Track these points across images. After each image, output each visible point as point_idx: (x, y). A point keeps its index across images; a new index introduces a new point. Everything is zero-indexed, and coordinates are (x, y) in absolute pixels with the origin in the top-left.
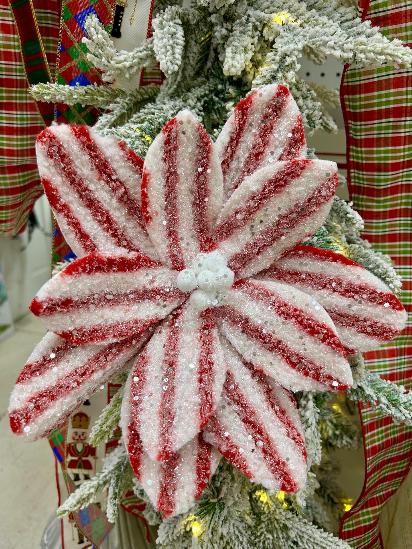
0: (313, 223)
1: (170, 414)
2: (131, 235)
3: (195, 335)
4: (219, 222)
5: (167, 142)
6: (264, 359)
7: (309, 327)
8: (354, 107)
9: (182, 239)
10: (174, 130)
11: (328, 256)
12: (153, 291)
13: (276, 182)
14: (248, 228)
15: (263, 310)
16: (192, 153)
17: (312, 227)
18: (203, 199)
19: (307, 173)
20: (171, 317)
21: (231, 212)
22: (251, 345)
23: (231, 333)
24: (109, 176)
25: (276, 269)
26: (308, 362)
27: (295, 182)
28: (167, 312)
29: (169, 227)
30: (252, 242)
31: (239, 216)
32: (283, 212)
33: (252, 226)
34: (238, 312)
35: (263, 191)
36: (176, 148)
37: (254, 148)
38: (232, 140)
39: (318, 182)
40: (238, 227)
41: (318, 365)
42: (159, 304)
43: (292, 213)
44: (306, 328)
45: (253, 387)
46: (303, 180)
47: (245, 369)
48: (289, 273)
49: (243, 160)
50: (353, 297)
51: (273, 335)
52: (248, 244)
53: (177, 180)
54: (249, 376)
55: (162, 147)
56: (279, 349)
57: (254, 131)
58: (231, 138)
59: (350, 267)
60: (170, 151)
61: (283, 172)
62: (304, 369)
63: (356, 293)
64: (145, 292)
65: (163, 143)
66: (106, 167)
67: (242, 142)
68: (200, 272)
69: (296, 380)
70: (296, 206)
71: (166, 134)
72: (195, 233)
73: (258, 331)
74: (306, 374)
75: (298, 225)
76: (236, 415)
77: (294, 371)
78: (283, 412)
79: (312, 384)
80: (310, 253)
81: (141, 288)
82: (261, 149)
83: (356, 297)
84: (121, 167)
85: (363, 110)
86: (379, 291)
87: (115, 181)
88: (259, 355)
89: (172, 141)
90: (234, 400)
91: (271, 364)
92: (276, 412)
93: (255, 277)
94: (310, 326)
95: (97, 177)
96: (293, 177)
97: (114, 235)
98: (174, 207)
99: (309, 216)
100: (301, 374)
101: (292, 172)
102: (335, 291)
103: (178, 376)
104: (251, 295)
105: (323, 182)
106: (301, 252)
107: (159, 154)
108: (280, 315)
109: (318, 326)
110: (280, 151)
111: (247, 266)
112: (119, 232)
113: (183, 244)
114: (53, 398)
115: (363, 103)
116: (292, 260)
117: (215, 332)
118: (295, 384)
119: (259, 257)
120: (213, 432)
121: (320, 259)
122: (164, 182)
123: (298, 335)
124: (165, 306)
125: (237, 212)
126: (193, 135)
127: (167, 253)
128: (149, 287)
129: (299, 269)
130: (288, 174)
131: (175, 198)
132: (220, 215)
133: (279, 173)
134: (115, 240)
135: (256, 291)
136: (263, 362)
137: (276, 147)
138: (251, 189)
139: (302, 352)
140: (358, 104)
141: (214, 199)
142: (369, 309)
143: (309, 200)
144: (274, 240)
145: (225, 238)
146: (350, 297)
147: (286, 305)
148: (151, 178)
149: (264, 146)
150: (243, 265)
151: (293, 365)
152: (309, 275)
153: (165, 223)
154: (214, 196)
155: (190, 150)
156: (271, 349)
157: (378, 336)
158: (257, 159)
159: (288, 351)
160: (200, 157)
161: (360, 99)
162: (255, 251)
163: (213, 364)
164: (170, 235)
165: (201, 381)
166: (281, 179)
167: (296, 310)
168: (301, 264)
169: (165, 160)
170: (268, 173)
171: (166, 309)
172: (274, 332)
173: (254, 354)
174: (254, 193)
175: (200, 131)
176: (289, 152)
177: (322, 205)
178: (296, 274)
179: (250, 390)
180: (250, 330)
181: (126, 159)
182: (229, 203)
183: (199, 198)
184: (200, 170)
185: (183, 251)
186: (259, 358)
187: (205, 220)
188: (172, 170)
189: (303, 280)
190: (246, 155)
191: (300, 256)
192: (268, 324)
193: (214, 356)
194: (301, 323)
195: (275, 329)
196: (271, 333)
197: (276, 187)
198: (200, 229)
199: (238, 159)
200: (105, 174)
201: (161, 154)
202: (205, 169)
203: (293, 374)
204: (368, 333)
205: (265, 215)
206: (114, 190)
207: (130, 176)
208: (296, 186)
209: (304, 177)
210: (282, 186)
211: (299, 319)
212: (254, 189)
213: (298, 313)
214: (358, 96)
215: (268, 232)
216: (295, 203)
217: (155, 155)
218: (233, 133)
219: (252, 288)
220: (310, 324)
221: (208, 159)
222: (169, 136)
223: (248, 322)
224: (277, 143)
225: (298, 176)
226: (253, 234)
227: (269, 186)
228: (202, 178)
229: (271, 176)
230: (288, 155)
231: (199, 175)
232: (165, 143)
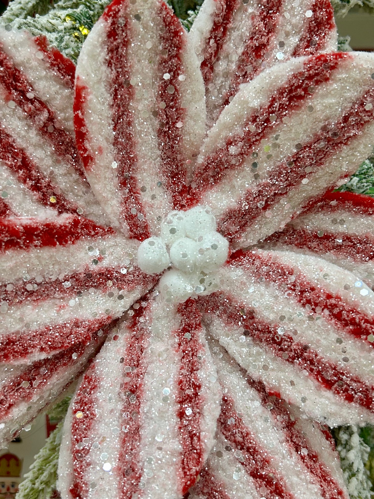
0: (353, 155)
1: (133, 470)
2: (63, 186)
3: (171, 342)
4: (201, 160)
5: (112, 34)
6: (281, 375)
7: (352, 324)
9: (143, 189)
10: (120, 14)
12: (101, 274)
13: (290, 91)
14: (247, 168)
15: (276, 297)
16: (154, 50)
17: (351, 162)
18: (174, 123)
19: (341, 75)
20: (131, 313)
21: (221, 144)
22: (259, 354)
23: (227, 336)
24: (23, 93)
25: (294, 231)
26: (352, 380)
27: (321, 90)
28: (124, 307)
29: (121, 171)
30: (255, 190)
31: (233, 150)
32: (304, 139)
33: (255, 165)
34: (236, 302)
35: (270, 107)
36: (126, 43)
37: (252, 38)
38: (216, 26)
39: (359, 89)
40: (232, 167)
41: (368, 384)
42: (111, 295)
43: (318, 140)
44: (346, 325)
45: (266, 420)
46: (335, 86)
47: (252, 392)
48: (316, 237)
49: (235, 58)
51: (294, 337)
52: (249, 193)
53: (131, 95)
54: (258, 403)
55: (104, 42)
56: (305, 360)
57: (250, 10)
58: (215, 24)
60: (117, 48)
61: (301, 74)
62: (346, 390)
64: (89, 276)
65: (105, 35)
66: (17, 79)
67: (233, 29)
68: (173, 242)
69: (333, 408)
70: (324, 128)
71: (110, 21)
72: (164, 179)
73: (270, 332)
74: (350, 398)
75: (328, 159)
76: (240, 465)
77: (329, 394)
78: (313, 457)
79: (359, 414)
80: (348, 204)
81: (81, 270)
82: (264, 40)
84: (40, 78)
87: (32, 102)
88: (273, 370)
89: (119, 32)
90: (235, 441)
91: (292, 383)
92: (303, 458)
93: (261, 245)
94: (353, 322)
95: (3, 97)
96: (317, 82)
97: (36, 188)
98: (129, 138)
99: (346, 144)
100: (340, 399)
101: (317, 74)
103: (144, 408)
104: (258, 274)
105: (367, 88)
106: (334, 203)
107: (99, 55)
108: (304, 305)
109: (367, 321)
110: (294, 40)
111: (248, 229)
112: (44, 183)
113: (145, 198)
116: (321, 216)
117: (201, 335)
119: (268, 213)
120: (204, 494)
121: (365, 212)
122: (110, 99)
123: (334, 336)
124: (121, 297)
125: (229, 143)
126: (153, 20)
127: (121, 213)
128: (94, 268)
129: (332, 229)
130: (310, 78)
131: (129, 124)
132: (203, 149)
133: (295, 76)
134: (36, 195)
135: (265, 268)
136: (279, 380)
137: (287, 34)
138: (251, 105)
139: (342, 364)
141: (192, 123)
143: (346, 119)
144: (290, 185)
145: (212, 186)
147: (313, 289)
148: (88, 94)
149: (268, 33)
150: (243, 227)
151: (328, 384)
152: (347, 238)
153: (115, 165)
154: (191, 118)
155: (149, 45)
156: (291, 360)
158: (258, 56)
159: (319, 362)
160: (166, 56)
162: (262, 203)
163: (199, 387)
164: (124, 184)
165: (181, 415)
166: (299, 87)
167: (329, 296)
168: (334, 221)
169: (109, 64)
170: (277, 77)
171: (122, 302)
172: (295, 333)
173: (265, 368)
174: (257, 111)
175: (164, 13)
176: (308, 42)
177: (366, 127)
178: (327, 237)
179: (260, 424)
180: (257, 329)
181: (48, 65)
182: (215, 128)
183: (167, 123)
184: (167, 76)
185: (147, 209)
186: (273, 375)
187: (179, 157)
188: (122, 79)
189: (339, 248)
190: (241, 50)
191: (333, 209)
192: (286, 321)
193: (201, 374)
194: (338, 316)
195: (297, 328)
196: (291, 334)
197: (290, 99)
198: (172, 172)
199: (227, 56)
200: (16, 90)
201: (103, 55)
202: (175, 75)
203: (329, 399)
205: (276, 146)
206: (31, 115)
207: (57, 93)
208: (324, 96)
209: (335, 81)
210: (301, 97)
211: (336, 311)
212: (255, 103)
213: (333, 301)
215: (280, 173)
216: (322, 124)
217: (92, 56)
218: (217, 15)
219: (257, 263)
220: (354, 319)
221: (179, 59)
222: (113, 23)
223: (253, 318)
224: (289, 28)
225: (327, 79)
226: (256, 177)
227: (280, 99)
228: (170, 91)
229: (282, 82)
230: (308, 47)
231: (166, 86)
232: (109, 36)
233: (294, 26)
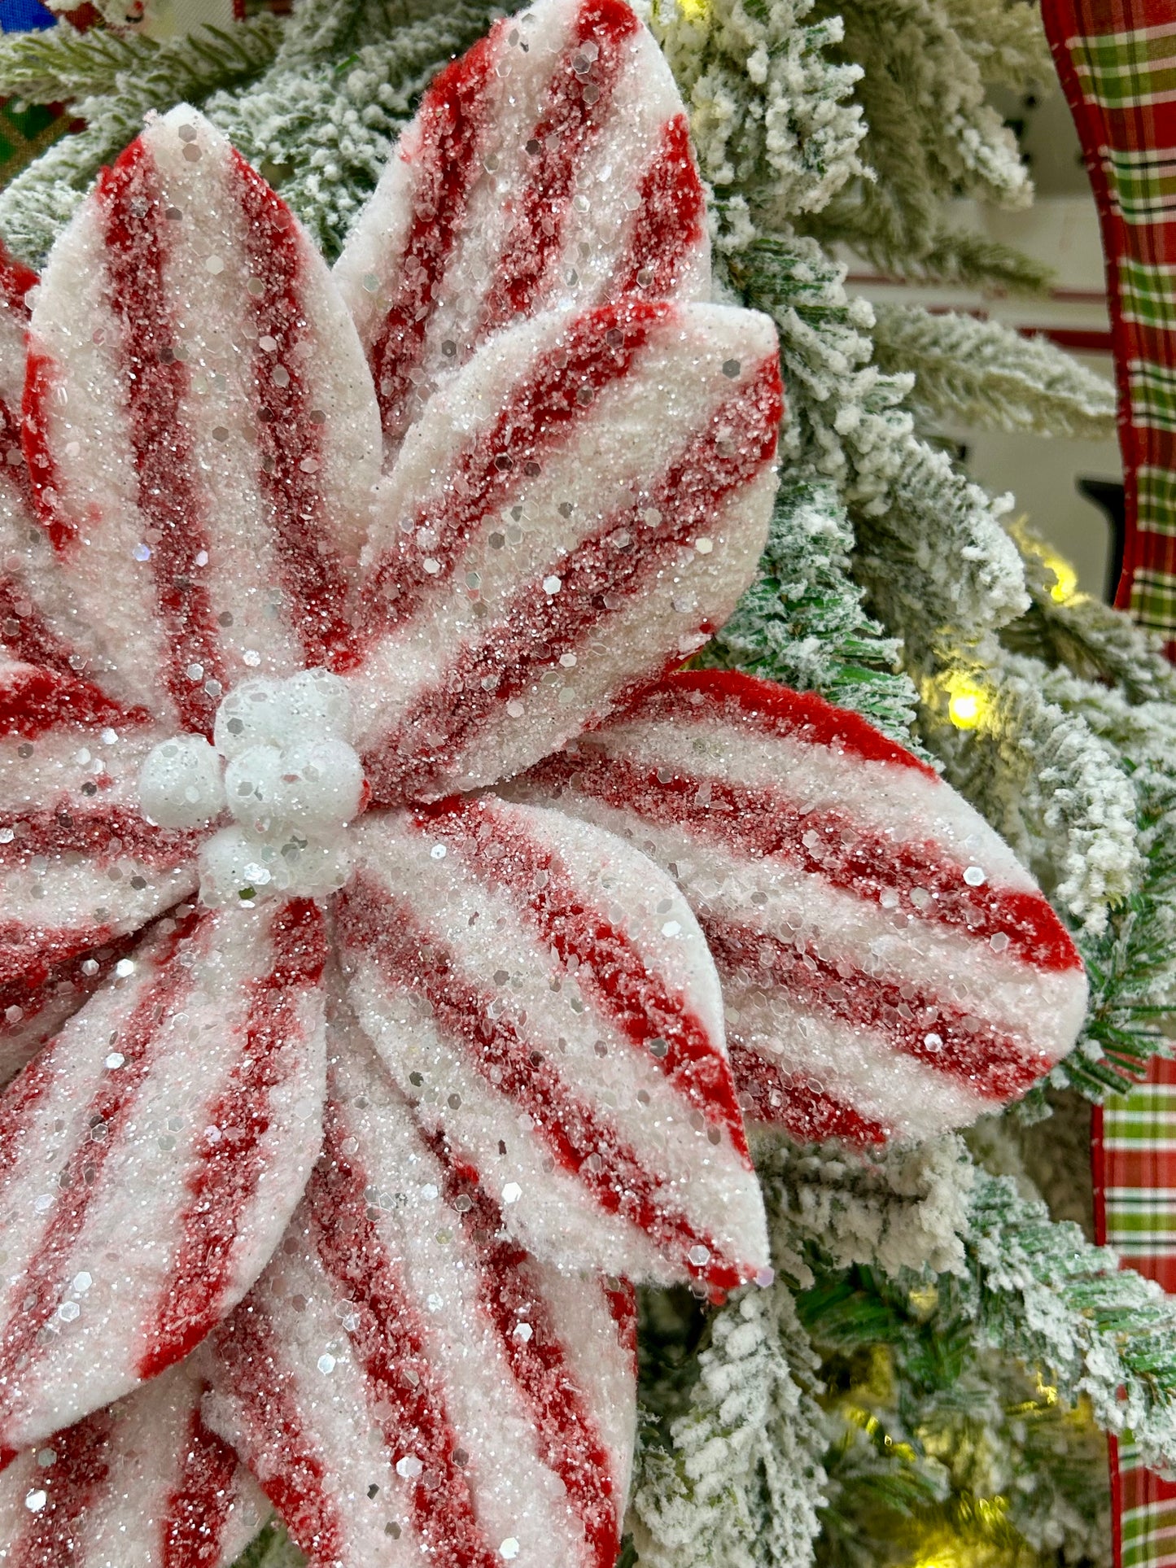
0: (706, 572)
1: (41, 1299)
2: (39, 596)
3: (232, 1007)
4: (367, 558)
5: (116, 235)
6: (483, 1125)
7: (631, 1007)
8: (1113, 88)
9: (225, 619)
10: (135, 186)
11: (798, 720)
12: (97, 821)
13: (537, 397)
14: (458, 587)
15: (501, 923)
16: (228, 277)
17: (703, 591)
18: (298, 460)
19: (653, 361)
20: (167, 927)
21: (404, 521)
22: (447, 1065)
25: (607, 762)
26: (619, 1153)
27: (610, 395)
28: (144, 907)
29: (163, 570)
30: (476, 645)
31: (426, 537)
32: (581, 523)
33: (472, 579)
34: (416, 926)
35: (495, 434)
36: (156, 260)
37: (504, 259)
38: (420, 227)
39: (701, 400)
40: (429, 581)
41: (648, 1168)
42: (116, 874)
43: (613, 529)
44: (620, 1009)
45: (444, 1238)
46: (638, 389)
47: (421, 1161)
48: (653, 780)
49: (469, 306)
50: (876, 895)
51: (519, 1029)
52: (465, 653)
53: (179, 384)
54: (432, 1191)
55: (99, 254)
56: (533, 1090)
57: (502, 187)
58: (416, 219)
59: (876, 768)
60: (134, 269)
61: (558, 354)
62: (605, 1180)
63: (891, 881)
64: (64, 821)
65: (100, 238)
67: (466, 232)
68: (237, 752)
70: (627, 498)
71: (109, 203)
72: (284, 600)
73: (475, 1012)
74: (610, 1203)
75: (647, 579)
76: (343, 1339)
77: (571, 1185)
78: (548, 1353)
79: (629, 1247)
80: (733, 703)
81: (45, 804)
82: (531, 262)
83: (890, 899)
85: (1147, 100)
86: (974, 877)
89: (134, 230)
90: (344, 1278)
91: (502, 1148)
92: (510, 1347)
93: (505, 789)
94: (633, 1001)
96: (598, 379)
98: (182, 489)
99: (682, 542)
100: (592, 1201)
101: (595, 357)
102: (812, 866)
103: (115, 1157)
104: (476, 860)
105: (717, 399)
106: (695, 698)
107: (84, 283)
108: (549, 949)
109: (659, 1003)
110: (601, 268)
111: (471, 744)
113: (226, 641)
115: (1144, 67)
116: (666, 727)
117: (307, 1001)
119: (514, 708)
120: (239, 1394)
121: (769, 727)
122: (122, 392)
123: (593, 1034)
124: (138, 883)
125: (419, 520)
126: (220, 205)
127: (158, 674)
128: (86, 804)
129: (692, 764)
130: (579, 365)
131: (180, 456)
132: (373, 532)
133: (544, 360)
135: (497, 848)
136: (477, 1137)
137: (585, 252)
139: (603, 1110)
140: (1124, 71)
141: (341, 463)
142: (935, 953)
143: (675, 477)
144: (559, 638)
145: (393, 627)
146: (865, 896)
147: (577, 910)
148: (53, 375)
149: (541, 248)
150: (457, 735)
151: (572, 1159)
152: (726, 793)
153: (143, 554)
154: (338, 449)
155: (215, 265)
156: (510, 1086)
157: (966, 1072)
158: (515, 304)
159: (560, 1098)
160: (260, 295)
161: (1132, 54)
162: (492, 682)
163: (263, 1125)
164: (172, 601)
165: (198, 1186)
166: (556, 386)
167: (604, 932)
168: (699, 746)
169: (117, 306)
171: (140, 896)
172: (522, 1019)
173: (454, 1102)
174: (470, 442)
175: (242, 188)
176: (634, 273)
177: (730, 499)
178: (679, 786)
179: (422, 1244)
180: (449, 1001)
182: (392, 480)
183: (282, 459)
184: (269, 344)
185: (231, 670)
186: (467, 1120)
187: (322, 548)
188: (150, 345)
189: (697, 815)
190: (482, 287)
191: (696, 714)
192: (508, 985)
193: (277, 1096)
194: (608, 985)
195: (527, 1006)
196: (515, 1021)
197: (539, 418)
198: (306, 583)
199: (453, 300)
201: (97, 282)
202: (287, 343)
203: (566, 1197)
204: (929, 1056)
205: (517, 533)
208: (618, 414)
209: (645, 377)
210: (563, 415)
211: (607, 971)
212: (466, 423)
213: (607, 945)
214: (1121, 39)
215: (532, 606)
216: (619, 487)
217: (71, 288)
218: (422, 197)
219: (484, 832)
220: (636, 994)
221: (292, 301)
222: (118, 210)
223: (444, 970)
224: (588, 234)
225: (621, 372)
226: (480, 610)
227: (515, 415)
228: (281, 381)
229: (519, 375)
230: (630, 286)
231: (269, 367)
232: (110, 241)
233: (601, 232)
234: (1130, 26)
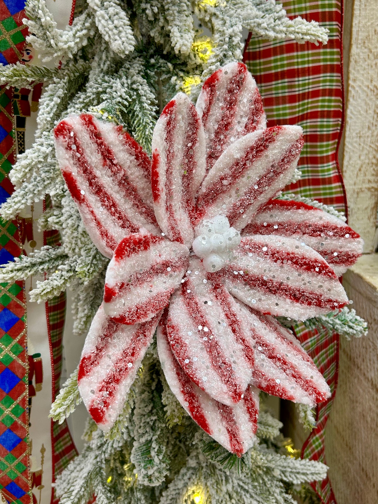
0: (285, 178)
1: (225, 363)
2: (130, 215)
3: (211, 296)
4: (204, 190)
5: (169, 123)
6: (269, 302)
9: (175, 211)
10: (173, 112)
11: (293, 206)
12: (164, 264)
13: (257, 148)
14: (233, 192)
15: (259, 261)
16: (185, 130)
17: (283, 183)
18: (191, 171)
19: (280, 137)
21: (216, 179)
22: (255, 293)
23: (235, 288)
24: (111, 161)
26: (310, 294)
27: (272, 146)
29: (167, 201)
30: (238, 204)
31: (225, 182)
32: (263, 172)
33: (238, 190)
35: (246, 157)
36: (174, 128)
37: (223, 120)
39: (289, 144)
40: (224, 192)
41: (318, 293)
42: (171, 276)
43: (269, 172)
44: (302, 266)
45: (265, 329)
46: (278, 143)
48: (263, 226)
50: (320, 235)
51: (274, 279)
52: (235, 205)
53: (173, 157)
55: (165, 128)
56: (282, 290)
57: (220, 105)
59: (312, 212)
60: (170, 131)
61: (263, 139)
62: (307, 300)
63: (322, 231)
65: (166, 124)
66: (109, 152)
67: (211, 115)
69: (303, 311)
70: (272, 166)
72: (183, 204)
73: (259, 280)
74: (310, 304)
75: (274, 182)
77: (298, 304)
79: (315, 311)
80: (278, 206)
82: (229, 120)
83: (322, 235)
84: (120, 151)
85: (262, 73)
86: (339, 226)
87: (116, 165)
88: (264, 300)
89: (172, 122)
91: (277, 304)
94: (305, 264)
95: (102, 164)
96: (270, 142)
97: (120, 218)
98: (171, 181)
99: (282, 173)
100: (305, 306)
101: (270, 138)
102: (304, 234)
105: (292, 143)
106: (271, 206)
107: (163, 135)
108: (276, 261)
109: (313, 262)
110: (245, 120)
112: (123, 214)
113: (177, 216)
114: (117, 381)
115: (262, 67)
116: (264, 214)
117: (226, 289)
118: (302, 314)
119: (244, 216)
121: (287, 208)
122: (166, 160)
123: (296, 273)
125: (222, 179)
126: (187, 114)
127: (169, 226)
129: (271, 220)
130: (266, 140)
131: (171, 173)
132: (204, 184)
133: (259, 140)
134: (121, 222)
135: (247, 247)
136: (268, 305)
137: (241, 117)
138: (235, 157)
139: (303, 287)
140: (258, 68)
141: (200, 169)
142: (334, 242)
143: (283, 160)
144: (255, 198)
145: (211, 204)
146: (317, 236)
147: (278, 252)
148: (160, 158)
149: (231, 117)
151: (297, 300)
152: (279, 224)
153: (165, 198)
154: (199, 167)
155: (183, 128)
156: (275, 293)
157: (344, 262)
158: (226, 129)
159: (290, 289)
160: (190, 133)
161: (260, 64)
162: (242, 210)
164: (167, 209)
165: (234, 331)
166: (261, 145)
167: (288, 254)
168: (271, 216)
169: (167, 140)
170: (249, 141)
172: (274, 277)
173: (260, 300)
174: (238, 159)
176: (252, 120)
177: (292, 163)
178: (269, 225)
179: (263, 332)
180: (252, 280)
181: (124, 142)
182: (212, 172)
183: (188, 171)
184: (190, 145)
185: (179, 222)
186: (265, 303)
187: (191, 190)
189: (276, 230)
190: (216, 127)
191: (271, 209)
192: (267, 272)
194: (296, 263)
195: (274, 274)
196: (271, 278)
197: (257, 152)
198: (187, 199)
200: (108, 159)
201: (165, 135)
202: (194, 144)
203: (299, 307)
204: (336, 262)
205: (248, 177)
206: (115, 174)
207: (128, 159)
208: (273, 149)
209: (278, 140)
210: (262, 151)
211: (294, 260)
212: (238, 156)
213: (292, 256)
214: (258, 61)
215: (251, 192)
216: (271, 164)
217: (161, 137)
220: (305, 262)
221: (196, 134)
222: (170, 118)
223: (248, 274)
224: (242, 113)
225: (274, 140)
226: (238, 196)
227: (251, 152)
228: (191, 153)
229: (252, 143)
230: (253, 123)
231: (189, 150)
233: (245, 112)
234: (260, 58)
